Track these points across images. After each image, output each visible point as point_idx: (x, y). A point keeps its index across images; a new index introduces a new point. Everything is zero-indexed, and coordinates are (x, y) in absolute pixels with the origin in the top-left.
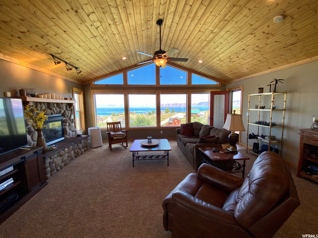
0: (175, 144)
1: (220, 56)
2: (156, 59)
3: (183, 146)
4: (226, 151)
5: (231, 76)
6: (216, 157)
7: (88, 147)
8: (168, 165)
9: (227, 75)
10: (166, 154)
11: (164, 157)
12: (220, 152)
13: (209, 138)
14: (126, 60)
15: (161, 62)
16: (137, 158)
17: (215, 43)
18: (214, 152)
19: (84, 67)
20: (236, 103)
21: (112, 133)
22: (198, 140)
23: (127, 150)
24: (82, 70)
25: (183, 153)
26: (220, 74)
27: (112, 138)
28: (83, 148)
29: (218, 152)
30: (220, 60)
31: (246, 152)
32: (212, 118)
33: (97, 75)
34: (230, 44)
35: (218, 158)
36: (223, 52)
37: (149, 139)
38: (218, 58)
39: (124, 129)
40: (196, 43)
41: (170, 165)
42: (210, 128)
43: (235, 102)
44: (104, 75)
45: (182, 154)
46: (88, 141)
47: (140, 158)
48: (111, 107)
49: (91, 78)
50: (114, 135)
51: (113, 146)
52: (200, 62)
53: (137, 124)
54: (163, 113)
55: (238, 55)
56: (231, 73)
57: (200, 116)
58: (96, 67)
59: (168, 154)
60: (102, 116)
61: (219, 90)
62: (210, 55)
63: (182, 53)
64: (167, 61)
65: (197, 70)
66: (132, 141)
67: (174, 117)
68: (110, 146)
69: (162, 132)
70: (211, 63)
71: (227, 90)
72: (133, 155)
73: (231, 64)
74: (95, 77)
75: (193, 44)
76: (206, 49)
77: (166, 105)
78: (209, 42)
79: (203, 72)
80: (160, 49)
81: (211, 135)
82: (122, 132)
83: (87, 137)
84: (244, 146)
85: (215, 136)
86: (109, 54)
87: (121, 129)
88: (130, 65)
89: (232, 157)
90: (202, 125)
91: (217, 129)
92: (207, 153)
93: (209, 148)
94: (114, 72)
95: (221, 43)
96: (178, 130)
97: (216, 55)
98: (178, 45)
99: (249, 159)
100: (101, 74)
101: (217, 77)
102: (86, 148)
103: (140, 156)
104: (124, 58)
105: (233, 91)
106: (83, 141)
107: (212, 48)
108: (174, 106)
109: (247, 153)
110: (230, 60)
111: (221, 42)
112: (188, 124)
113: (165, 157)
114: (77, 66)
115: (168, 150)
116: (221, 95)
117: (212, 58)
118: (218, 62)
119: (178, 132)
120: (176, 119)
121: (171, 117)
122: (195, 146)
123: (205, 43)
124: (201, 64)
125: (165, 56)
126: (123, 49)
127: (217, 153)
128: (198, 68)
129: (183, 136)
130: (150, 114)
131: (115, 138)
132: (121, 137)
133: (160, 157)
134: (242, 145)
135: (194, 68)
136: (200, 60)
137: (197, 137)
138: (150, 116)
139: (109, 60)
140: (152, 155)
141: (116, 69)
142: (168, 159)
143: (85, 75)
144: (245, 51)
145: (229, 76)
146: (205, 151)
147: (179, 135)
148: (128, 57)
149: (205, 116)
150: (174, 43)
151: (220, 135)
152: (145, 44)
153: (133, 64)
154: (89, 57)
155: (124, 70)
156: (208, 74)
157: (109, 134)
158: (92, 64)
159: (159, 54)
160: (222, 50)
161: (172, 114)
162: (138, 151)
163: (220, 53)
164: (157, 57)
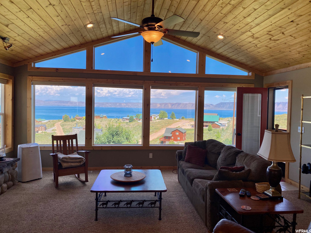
0: (174, 178)
1: (254, 31)
2: (144, 30)
3: (189, 183)
4: (263, 197)
5: (271, 64)
6: (244, 207)
7: (15, 181)
8: (160, 219)
9: (264, 61)
10: (157, 198)
11: (153, 203)
12: (252, 198)
13: (233, 170)
14: (93, 28)
15: (153, 36)
16: (103, 204)
17: (244, 8)
18: (242, 197)
19: (18, 38)
20: (281, 106)
21: (61, 156)
22: (215, 173)
23: (85, 189)
24: (14, 42)
25: (188, 196)
26: (254, 59)
27: (60, 164)
28: (5, 182)
29: (249, 197)
30: (253, 36)
31: (297, 196)
32: (239, 134)
33: (40, 51)
34: (270, 12)
35: (249, 208)
36: (258, 25)
37: (127, 169)
38: (249, 34)
39: (82, 148)
40: (213, 7)
41: (164, 218)
42: (235, 152)
43: (279, 104)
44: (53, 52)
45: (185, 198)
46: (17, 169)
47: (110, 205)
48: (62, 105)
49: (30, 55)
50: (63, 160)
51: (62, 179)
52: (221, 37)
53: (108, 137)
54: (154, 119)
55: (283, 31)
56: (271, 58)
57: (219, 126)
58: (39, 38)
59: (160, 198)
60: (45, 121)
61: (252, 86)
62: (236, 27)
63: (190, 21)
64: (163, 34)
65: (214, 49)
66: (97, 170)
67: (174, 126)
68: (56, 180)
69: (151, 156)
70: (237, 40)
71: (265, 87)
72: (97, 199)
73: (272, 44)
74: (36, 54)
75: (208, 8)
76: (230, 18)
77: (161, 104)
78: (235, 7)
79: (225, 53)
80: (153, 15)
81: (238, 164)
82: (79, 154)
83: (14, 162)
84: (295, 185)
85: (243, 168)
86: (64, 17)
87: (77, 149)
88: (100, 36)
89: (274, 208)
90: (222, 146)
91: (247, 155)
92: (230, 198)
93: (234, 190)
94: (70, 47)
95: (255, 10)
96: (180, 153)
97: (248, 27)
98: (183, 8)
99: (302, 212)
100: (47, 50)
101: (249, 63)
102: (11, 183)
103: (109, 201)
104: (90, 26)
105: (275, 89)
106: (6, 170)
107: (240, 17)
108: (175, 108)
109: (299, 198)
110: (271, 37)
111: (256, 7)
112: (198, 143)
113: (155, 203)
114: (4, 35)
115: (161, 192)
116: (256, 95)
117: (239, 32)
118: (250, 39)
119: (180, 157)
120: (177, 130)
121: (169, 127)
122: (210, 185)
123: (229, 7)
124: (222, 41)
125: (160, 27)
126: (89, 11)
127: (247, 198)
128: (217, 47)
129: (189, 165)
130: (131, 120)
131: (65, 165)
132: (78, 164)
133: (146, 204)
134: (291, 184)
135: (211, 46)
136: (220, 34)
137: (214, 166)
138: (132, 124)
139: (63, 28)
140: (131, 199)
141: (75, 42)
142: (160, 208)
143: (19, 50)
144: (295, 24)
145: (269, 63)
146: (226, 194)
147: (181, 162)
148: (96, 23)
149: (228, 126)
150: (176, 6)
151: (253, 166)
152: (127, 4)
153: (105, 35)
154: (27, 21)
155: (89, 45)
156: (234, 57)
157: (55, 157)
158: (32, 33)
159: (150, 22)
160: (257, 21)
161: (171, 120)
162: (105, 192)
163: (254, 25)
164: (146, 28)
